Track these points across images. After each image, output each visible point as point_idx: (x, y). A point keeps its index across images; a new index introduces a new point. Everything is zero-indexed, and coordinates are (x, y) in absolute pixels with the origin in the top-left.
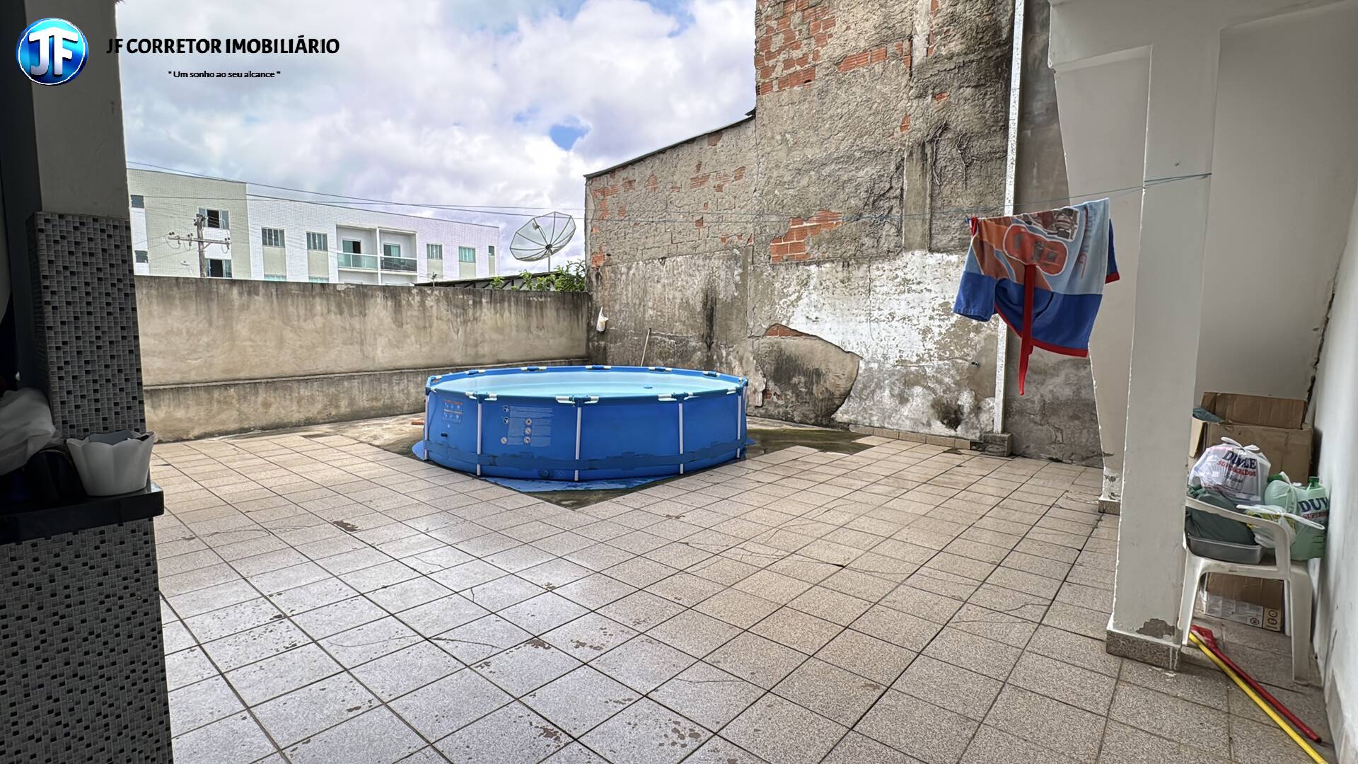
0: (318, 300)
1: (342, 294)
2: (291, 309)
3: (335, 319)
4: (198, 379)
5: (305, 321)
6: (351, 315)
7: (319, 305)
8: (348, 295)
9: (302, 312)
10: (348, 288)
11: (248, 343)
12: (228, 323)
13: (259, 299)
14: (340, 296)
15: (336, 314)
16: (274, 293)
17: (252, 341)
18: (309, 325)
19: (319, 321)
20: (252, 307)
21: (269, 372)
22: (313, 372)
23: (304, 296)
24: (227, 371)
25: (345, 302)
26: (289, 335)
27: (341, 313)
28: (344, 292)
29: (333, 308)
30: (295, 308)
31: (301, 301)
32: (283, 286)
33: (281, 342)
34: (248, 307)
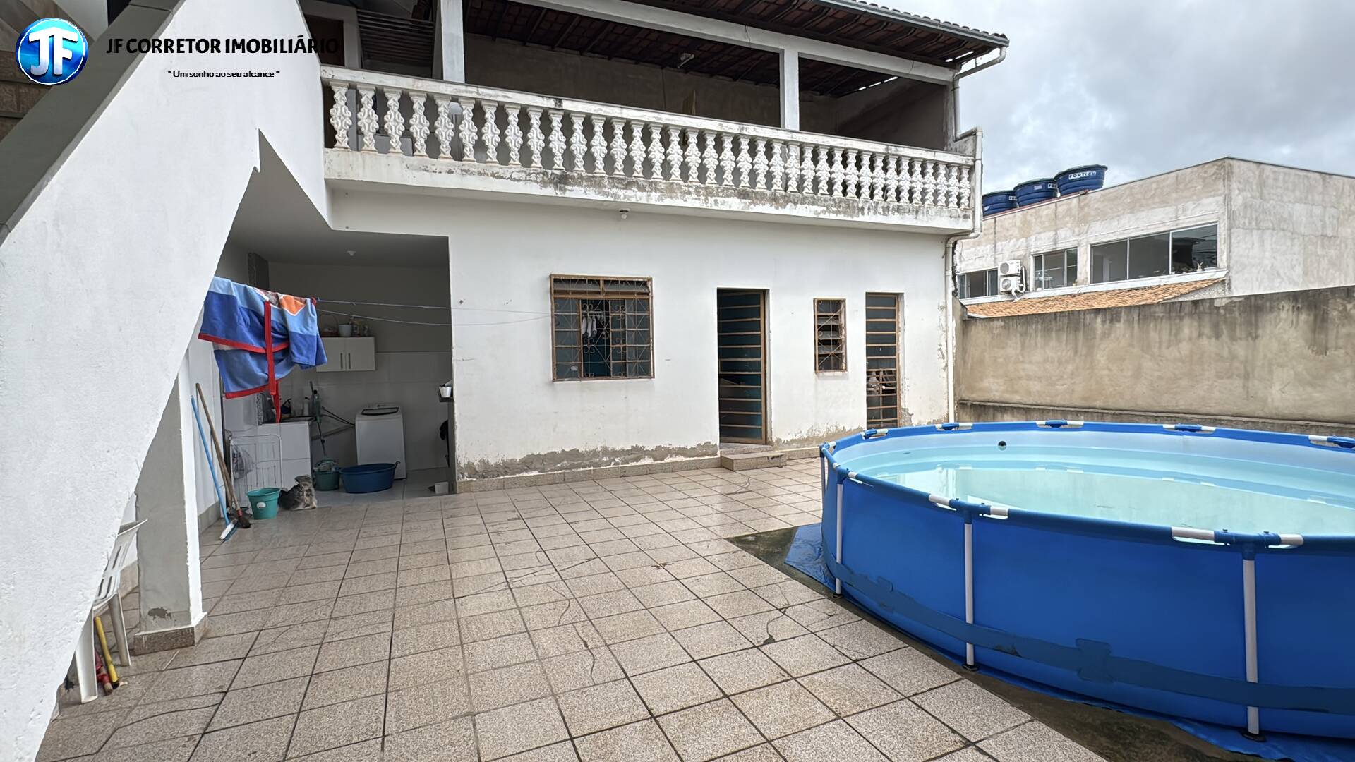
0: (1187, 321)
1: (1222, 311)
2: (1153, 335)
3: (1209, 345)
4: (1062, 403)
5: (1168, 347)
6: (1233, 338)
7: (1188, 328)
8: (1231, 312)
9: (1165, 337)
10: (1232, 302)
11: (1106, 372)
12: (1091, 349)
13: (1120, 326)
14: (1218, 314)
15: (1209, 337)
16: (1136, 318)
17: (1110, 370)
18: (1172, 353)
19: (1185, 347)
20: (1112, 335)
21: (1122, 404)
22: (1170, 409)
23: (1170, 318)
24: (1084, 399)
25: (1225, 322)
26: (1148, 364)
27: (1218, 336)
28: (1225, 307)
29: (1207, 330)
30: (1157, 333)
31: (1165, 325)
32: (1147, 308)
33: (1138, 374)
34: (1109, 334)
